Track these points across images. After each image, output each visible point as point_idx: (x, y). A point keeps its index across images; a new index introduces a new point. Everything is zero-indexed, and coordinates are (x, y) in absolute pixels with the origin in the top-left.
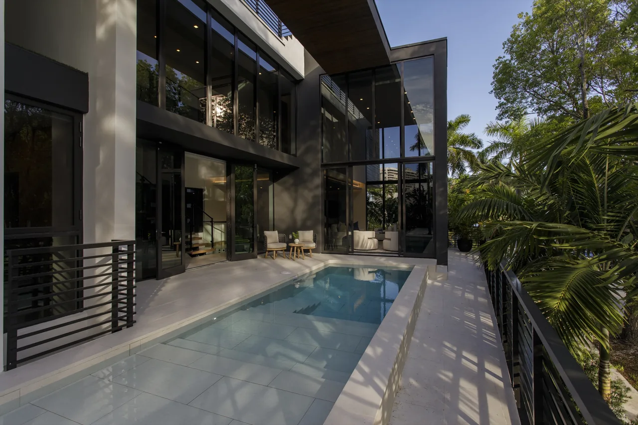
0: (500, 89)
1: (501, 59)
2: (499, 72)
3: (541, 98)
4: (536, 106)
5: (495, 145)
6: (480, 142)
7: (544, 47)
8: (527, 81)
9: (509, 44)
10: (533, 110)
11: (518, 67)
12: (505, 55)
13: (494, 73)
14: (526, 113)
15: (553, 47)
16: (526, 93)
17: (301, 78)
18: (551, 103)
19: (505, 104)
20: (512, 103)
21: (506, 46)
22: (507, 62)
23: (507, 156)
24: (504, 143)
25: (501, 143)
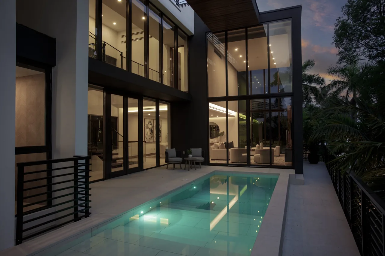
0: (339, 41)
1: (339, 19)
2: (339, 28)
3: (371, 48)
4: (367, 54)
5: (335, 83)
6: (323, 80)
7: (373, 9)
8: (360, 35)
9: (347, 8)
10: (365, 57)
11: (353, 25)
12: (343, 16)
13: (335, 29)
14: (359, 59)
15: (381, 9)
16: (360, 44)
17: (192, 35)
18: (379, 51)
19: (343, 52)
20: (349, 51)
21: (344, 9)
22: (345, 21)
23: (344, 90)
24: (342, 81)
25: (339, 81)
